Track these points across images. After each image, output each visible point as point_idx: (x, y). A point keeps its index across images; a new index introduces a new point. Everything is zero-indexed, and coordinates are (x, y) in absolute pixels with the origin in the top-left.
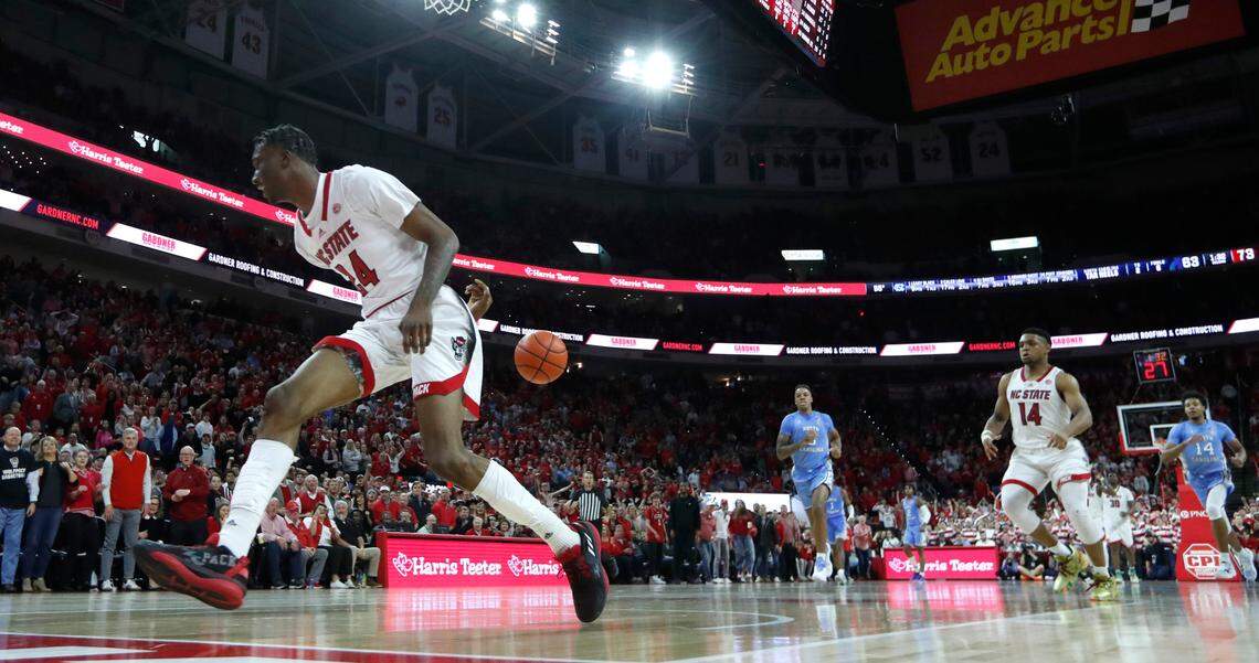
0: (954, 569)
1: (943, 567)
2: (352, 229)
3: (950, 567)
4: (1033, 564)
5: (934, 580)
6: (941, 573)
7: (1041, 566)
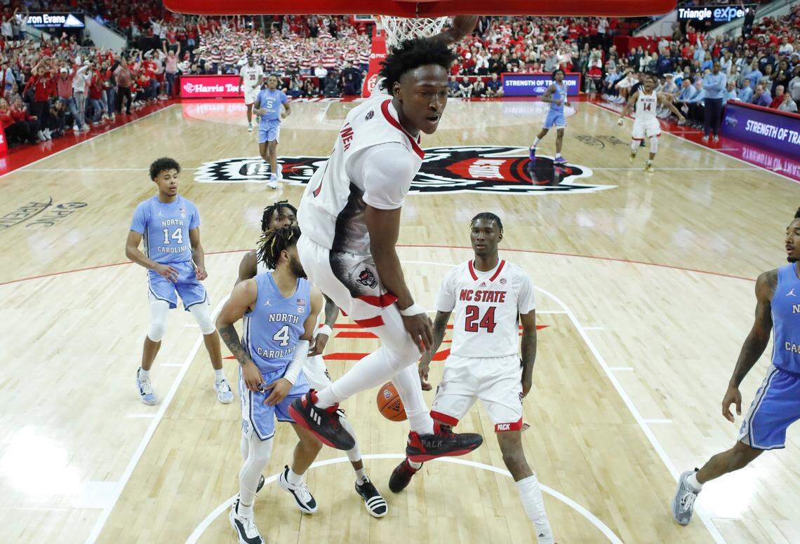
0: (229, 90)
1: (221, 89)
2: (504, 297)
3: (225, 89)
4: (280, 87)
5: (214, 98)
6: (219, 93)
7: (285, 89)
